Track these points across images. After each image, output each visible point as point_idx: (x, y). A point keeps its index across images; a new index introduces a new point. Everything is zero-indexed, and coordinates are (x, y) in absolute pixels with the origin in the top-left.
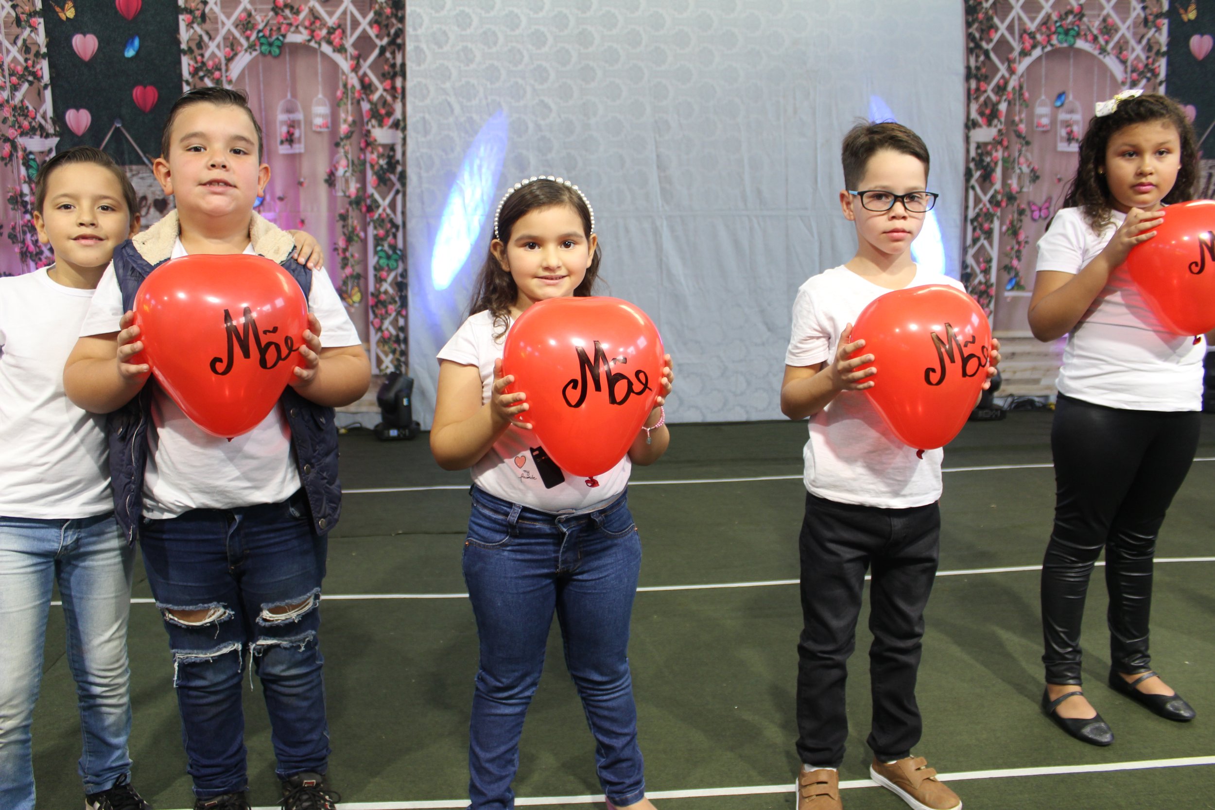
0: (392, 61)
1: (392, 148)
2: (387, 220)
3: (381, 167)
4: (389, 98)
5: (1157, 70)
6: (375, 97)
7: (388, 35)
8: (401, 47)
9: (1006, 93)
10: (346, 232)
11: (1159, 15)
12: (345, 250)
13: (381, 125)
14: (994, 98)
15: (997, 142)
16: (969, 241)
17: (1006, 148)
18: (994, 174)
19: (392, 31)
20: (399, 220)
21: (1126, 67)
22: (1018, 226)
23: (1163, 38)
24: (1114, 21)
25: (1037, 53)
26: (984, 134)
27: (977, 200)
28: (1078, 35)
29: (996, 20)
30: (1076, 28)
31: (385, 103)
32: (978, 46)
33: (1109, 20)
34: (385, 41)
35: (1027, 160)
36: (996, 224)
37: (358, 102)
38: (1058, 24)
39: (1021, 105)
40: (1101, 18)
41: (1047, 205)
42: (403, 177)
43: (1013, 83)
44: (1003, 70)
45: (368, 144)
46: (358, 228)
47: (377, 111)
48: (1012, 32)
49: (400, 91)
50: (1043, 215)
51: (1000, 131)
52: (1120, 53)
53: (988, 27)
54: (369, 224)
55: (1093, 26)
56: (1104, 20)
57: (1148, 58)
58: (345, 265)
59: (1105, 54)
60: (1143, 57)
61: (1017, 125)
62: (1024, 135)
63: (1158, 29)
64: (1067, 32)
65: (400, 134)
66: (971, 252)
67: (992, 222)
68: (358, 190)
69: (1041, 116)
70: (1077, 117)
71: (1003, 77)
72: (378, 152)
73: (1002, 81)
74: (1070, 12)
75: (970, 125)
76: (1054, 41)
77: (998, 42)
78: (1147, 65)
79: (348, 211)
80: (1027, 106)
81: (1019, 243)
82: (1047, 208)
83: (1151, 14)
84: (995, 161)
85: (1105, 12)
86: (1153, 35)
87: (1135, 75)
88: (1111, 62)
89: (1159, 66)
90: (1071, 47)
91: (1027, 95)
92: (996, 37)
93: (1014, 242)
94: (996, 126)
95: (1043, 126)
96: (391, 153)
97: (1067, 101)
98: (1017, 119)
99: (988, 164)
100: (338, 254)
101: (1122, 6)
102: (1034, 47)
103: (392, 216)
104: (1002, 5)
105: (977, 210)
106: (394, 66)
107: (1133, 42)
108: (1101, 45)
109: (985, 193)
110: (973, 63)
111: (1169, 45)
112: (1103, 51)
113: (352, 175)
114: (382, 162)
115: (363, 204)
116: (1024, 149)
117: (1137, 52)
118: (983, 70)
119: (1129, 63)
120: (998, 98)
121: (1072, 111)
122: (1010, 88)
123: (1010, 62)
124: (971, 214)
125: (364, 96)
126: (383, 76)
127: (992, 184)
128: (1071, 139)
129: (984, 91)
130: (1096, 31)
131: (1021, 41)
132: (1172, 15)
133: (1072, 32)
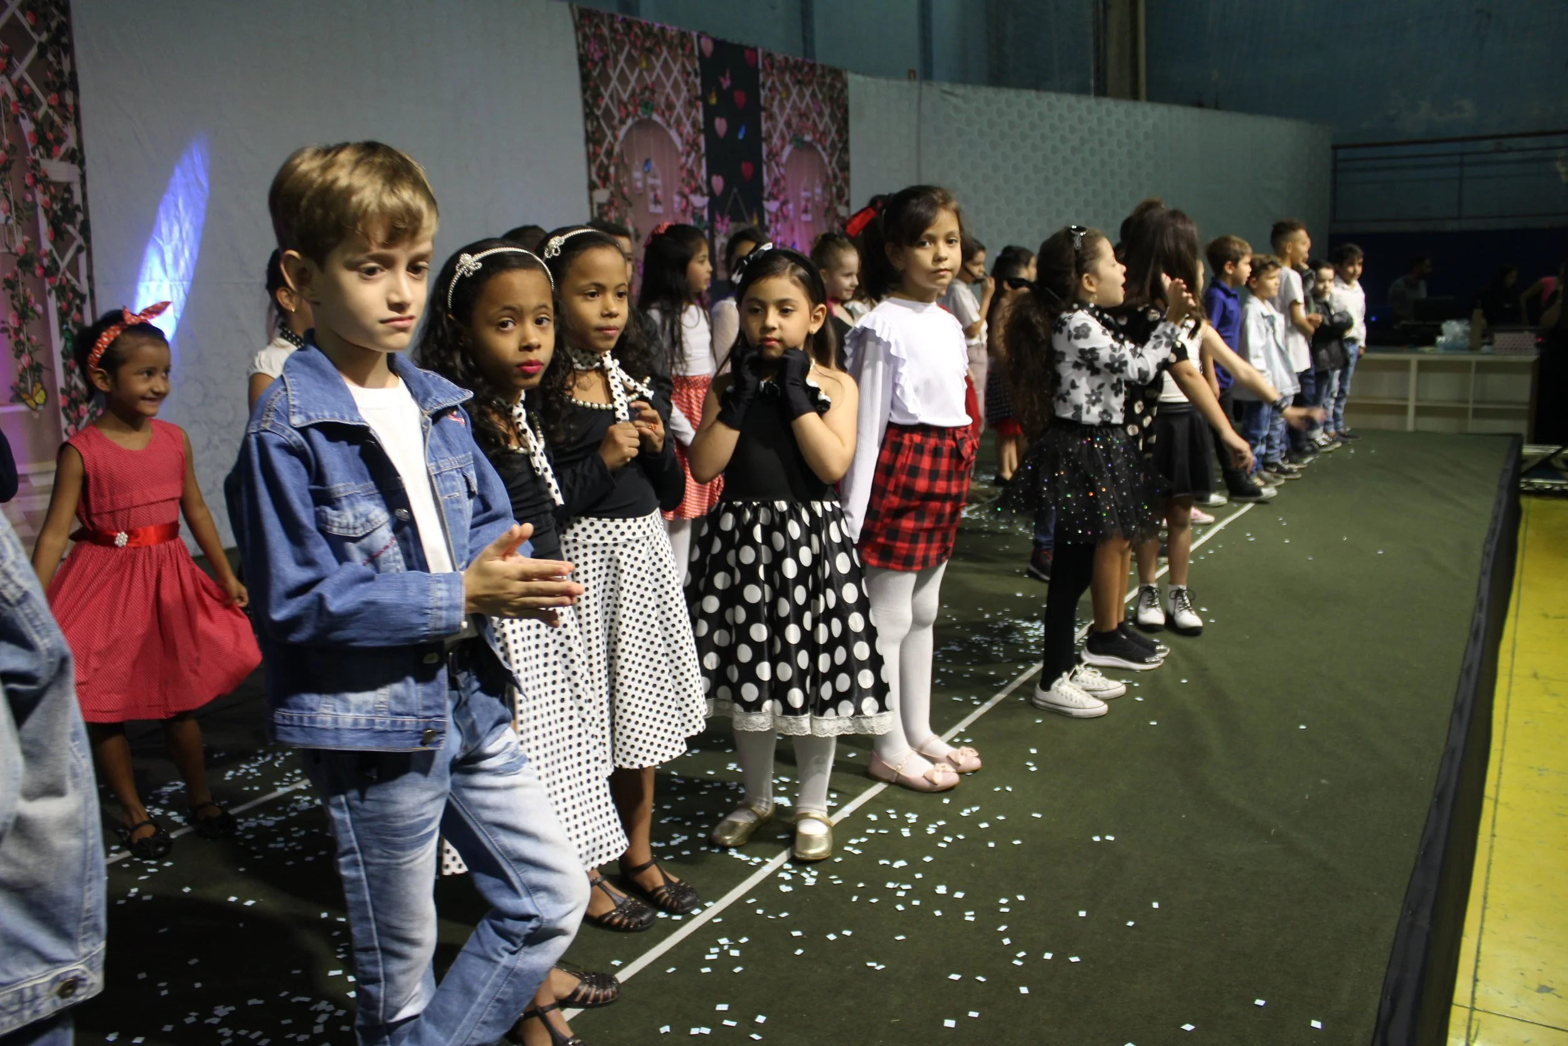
0: (57, 68)
1: (67, 188)
2: (68, 288)
3: (55, 212)
4: (56, 118)
5: (700, 145)
6: (40, 114)
7: (48, 30)
8: (69, 49)
9: (613, 157)
10: (17, 305)
11: (697, 98)
12: (18, 331)
13: (49, 155)
14: (606, 161)
15: (610, 203)
17: (617, 209)
19: (54, 25)
20: (84, 287)
21: (683, 140)
23: (701, 118)
24: (672, 100)
25: (630, 122)
26: (602, 196)
28: (653, 109)
29: (602, 89)
30: (651, 103)
31: (52, 123)
32: (592, 113)
33: (670, 98)
34: (44, 37)
37: (16, 121)
38: (641, 98)
39: (623, 169)
40: (665, 96)
42: (85, 230)
43: (617, 149)
44: (610, 137)
45: (36, 181)
46: (33, 300)
47: (44, 135)
48: (612, 102)
49: (72, 110)
51: (611, 193)
52: (679, 127)
53: (597, 96)
54: (50, 292)
55: (661, 102)
56: (667, 98)
57: (694, 133)
58: (19, 354)
59: (670, 127)
60: (691, 131)
61: (621, 188)
62: (627, 195)
63: (698, 110)
64: (646, 105)
65: (75, 169)
68: (26, 244)
69: (637, 180)
70: (658, 183)
71: (610, 142)
72: (50, 191)
73: (609, 147)
74: (646, 88)
75: (592, 187)
76: (640, 113)
77: (604, 109)
78: (694, 140)
79: (16, 275)
80: (627, 171)
83: (692, 97)
85: (667, 91)
86: (695, 114)
87: (688, 148)
88: (673, 134)
89: (701, 141)
90: (650, 119)
91: (626, 160)
92: (603, 105)
94: (609, 188)
95: (639, 189)
96: (66, 196)
97: (651, 168)
98: (622, 181)
100: (10, 337)
101: (676, 87)
102: (627, 116)
103: (74, 282)
104: (605, 78)
106: (60, 73)
107: (684, 119)
108: (667, 119)
110: (590, 129)
111: (705, 124)
112: (669, 125)
113: (18, 223)
114: (56, 207)
115: (37, 264)
116: (629, 209)
117: (687, 128)
118: (597, 135)
119: (684, 137)
120: (608, 162)
121: (655, 177)
122: (615, 153)
123: (614, 129)
125: (24, 112)
126: (47, 87)
128: (657, 201)
129: (599, 155)
130: (663, 106)
131: (619, 110)
132: (704, 98)
133: (649, 106)
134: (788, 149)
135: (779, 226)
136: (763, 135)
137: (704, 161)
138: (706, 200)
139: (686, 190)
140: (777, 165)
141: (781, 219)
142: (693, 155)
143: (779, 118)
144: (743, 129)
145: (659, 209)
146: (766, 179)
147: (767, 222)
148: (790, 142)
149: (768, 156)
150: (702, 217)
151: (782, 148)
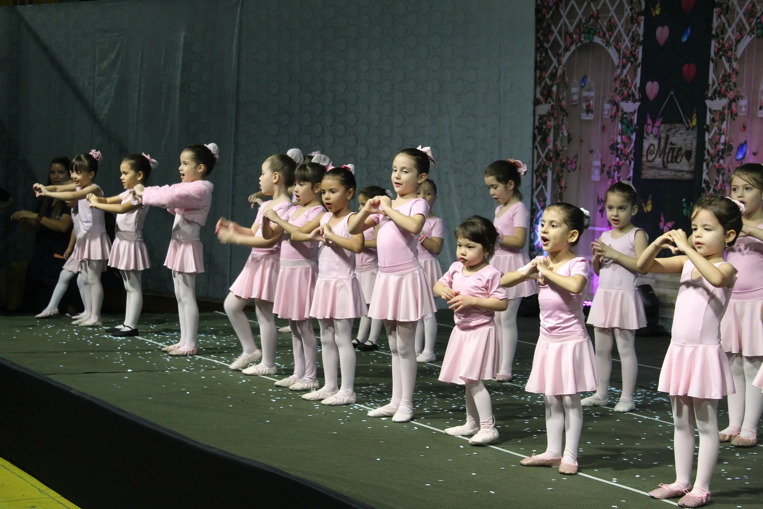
5: (637, 55)
9: (556, 78)
11: (639, 13)
15: (550, 115)
16: (534, 187)
17: (556, 119)
18: (548, 137)
21: (620, 54)
22: (561, 175)
23: (641, 31)
24: (615, 20)
25: (573, 48)
26: (544, 109)
27: (539, 156)
28: (595, 33)
29: (553, 27)
30: (594, 28)
32: (542, 46)
33: (613, 20)
35: (567, 127)
36: (549, 174)
38: (585, 26)
39: (563, 87)
40: (608, 20)
41: (575, 160)
43: (560, 71)
44: (555, 63)
48: (560, 35)
50: (573, 168)
51: (552, 106)
52: (617, 44)
53: (548, 33)
55: (603, 26)
56: (610, 21)
57: (632, 46)
59: (609, 45)
60: (629, 46)
61: (561, 102)
62: (565, 109)
63: (639, 24)
64: (589, 33)
66: (536, 193)
67: (547, 172)
69: (575, 94)
70: (592, 94)
71: (555, 67)
73: (554, 70)
74: (592, 16)
75: (536, 103)
76: (582, 38)
77: (553, 42)
78: (631, 52)
80: (567, 88)
81: (561, 188)
82: (575, 162)
83: (635, 13)
84: (549, 128)
85: (610, 15)
86: (636, 29)
87: (624, 60)
88: (612, 52)
89: (638, 52)
90: (591, 41)
91: (567, 79)
92: (552, 39)
93: (558, 187)
94: (550, 103)
95: (575, 101)
97: (587, 82)
98: (561, 97)
99: (545, 130)
102: (571, 44)
104: (557, 17)
105: (538, 164)
107: (624, 35)
108: (607, 39)
109: (543, 152)
111: (644, 36)
112: (608, 43)
116: (565, 118)
117: (627, 42)
118: (544, 63)
119: (621, 52)
120: (551, 82)
121: (589, 90)
122: (558, 75)
123: (559, 56)
124: (536, 167)
127: (547, 145)
128: (589, 110)
129: (545, 78)
130: (604, 29)
131: (565, 40)
132: (647, 13)
133: (592, 32)
134: (747, 40)
135: (724, 126)
136: (714, 32)
137: (639, 70)
138: (638, 104)
139: (618, 98)
140: (729, 60)
141: (728, 117)
142: (629, 65)
143: (738, 8)
144: (689, 31)
145: (591, 117)
146: (712, 76)
147: (708, 122)
148: (752, 32)
149: (716, 54)
150: (631, 121)
151: (738, 41)
